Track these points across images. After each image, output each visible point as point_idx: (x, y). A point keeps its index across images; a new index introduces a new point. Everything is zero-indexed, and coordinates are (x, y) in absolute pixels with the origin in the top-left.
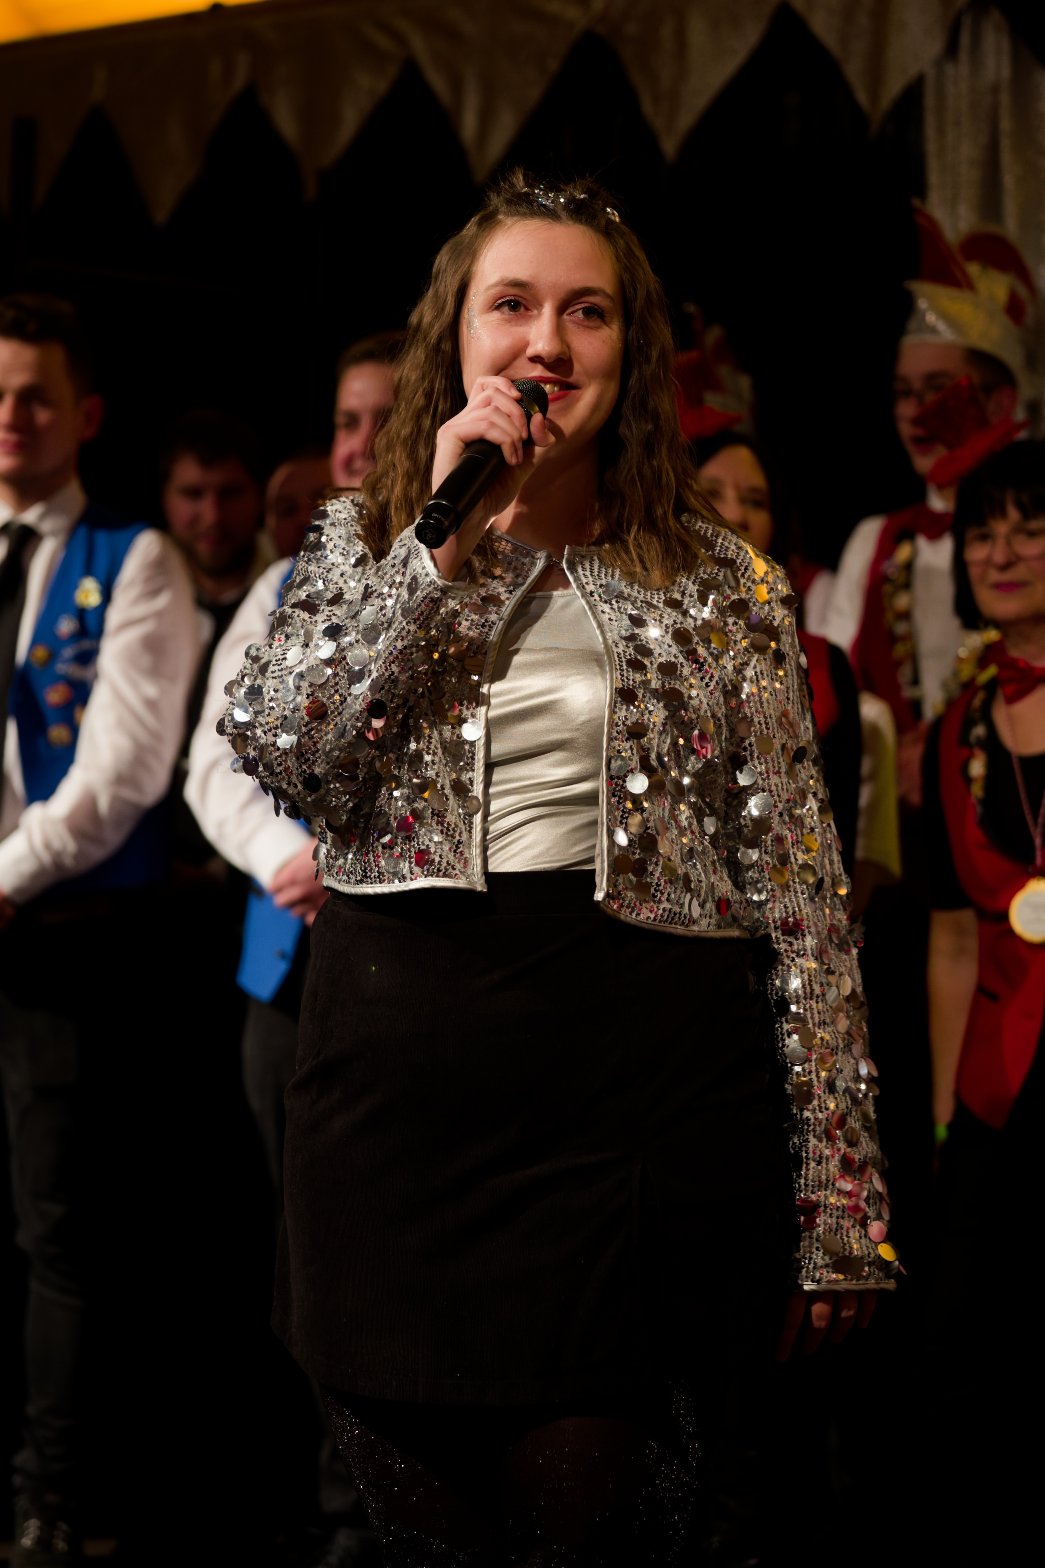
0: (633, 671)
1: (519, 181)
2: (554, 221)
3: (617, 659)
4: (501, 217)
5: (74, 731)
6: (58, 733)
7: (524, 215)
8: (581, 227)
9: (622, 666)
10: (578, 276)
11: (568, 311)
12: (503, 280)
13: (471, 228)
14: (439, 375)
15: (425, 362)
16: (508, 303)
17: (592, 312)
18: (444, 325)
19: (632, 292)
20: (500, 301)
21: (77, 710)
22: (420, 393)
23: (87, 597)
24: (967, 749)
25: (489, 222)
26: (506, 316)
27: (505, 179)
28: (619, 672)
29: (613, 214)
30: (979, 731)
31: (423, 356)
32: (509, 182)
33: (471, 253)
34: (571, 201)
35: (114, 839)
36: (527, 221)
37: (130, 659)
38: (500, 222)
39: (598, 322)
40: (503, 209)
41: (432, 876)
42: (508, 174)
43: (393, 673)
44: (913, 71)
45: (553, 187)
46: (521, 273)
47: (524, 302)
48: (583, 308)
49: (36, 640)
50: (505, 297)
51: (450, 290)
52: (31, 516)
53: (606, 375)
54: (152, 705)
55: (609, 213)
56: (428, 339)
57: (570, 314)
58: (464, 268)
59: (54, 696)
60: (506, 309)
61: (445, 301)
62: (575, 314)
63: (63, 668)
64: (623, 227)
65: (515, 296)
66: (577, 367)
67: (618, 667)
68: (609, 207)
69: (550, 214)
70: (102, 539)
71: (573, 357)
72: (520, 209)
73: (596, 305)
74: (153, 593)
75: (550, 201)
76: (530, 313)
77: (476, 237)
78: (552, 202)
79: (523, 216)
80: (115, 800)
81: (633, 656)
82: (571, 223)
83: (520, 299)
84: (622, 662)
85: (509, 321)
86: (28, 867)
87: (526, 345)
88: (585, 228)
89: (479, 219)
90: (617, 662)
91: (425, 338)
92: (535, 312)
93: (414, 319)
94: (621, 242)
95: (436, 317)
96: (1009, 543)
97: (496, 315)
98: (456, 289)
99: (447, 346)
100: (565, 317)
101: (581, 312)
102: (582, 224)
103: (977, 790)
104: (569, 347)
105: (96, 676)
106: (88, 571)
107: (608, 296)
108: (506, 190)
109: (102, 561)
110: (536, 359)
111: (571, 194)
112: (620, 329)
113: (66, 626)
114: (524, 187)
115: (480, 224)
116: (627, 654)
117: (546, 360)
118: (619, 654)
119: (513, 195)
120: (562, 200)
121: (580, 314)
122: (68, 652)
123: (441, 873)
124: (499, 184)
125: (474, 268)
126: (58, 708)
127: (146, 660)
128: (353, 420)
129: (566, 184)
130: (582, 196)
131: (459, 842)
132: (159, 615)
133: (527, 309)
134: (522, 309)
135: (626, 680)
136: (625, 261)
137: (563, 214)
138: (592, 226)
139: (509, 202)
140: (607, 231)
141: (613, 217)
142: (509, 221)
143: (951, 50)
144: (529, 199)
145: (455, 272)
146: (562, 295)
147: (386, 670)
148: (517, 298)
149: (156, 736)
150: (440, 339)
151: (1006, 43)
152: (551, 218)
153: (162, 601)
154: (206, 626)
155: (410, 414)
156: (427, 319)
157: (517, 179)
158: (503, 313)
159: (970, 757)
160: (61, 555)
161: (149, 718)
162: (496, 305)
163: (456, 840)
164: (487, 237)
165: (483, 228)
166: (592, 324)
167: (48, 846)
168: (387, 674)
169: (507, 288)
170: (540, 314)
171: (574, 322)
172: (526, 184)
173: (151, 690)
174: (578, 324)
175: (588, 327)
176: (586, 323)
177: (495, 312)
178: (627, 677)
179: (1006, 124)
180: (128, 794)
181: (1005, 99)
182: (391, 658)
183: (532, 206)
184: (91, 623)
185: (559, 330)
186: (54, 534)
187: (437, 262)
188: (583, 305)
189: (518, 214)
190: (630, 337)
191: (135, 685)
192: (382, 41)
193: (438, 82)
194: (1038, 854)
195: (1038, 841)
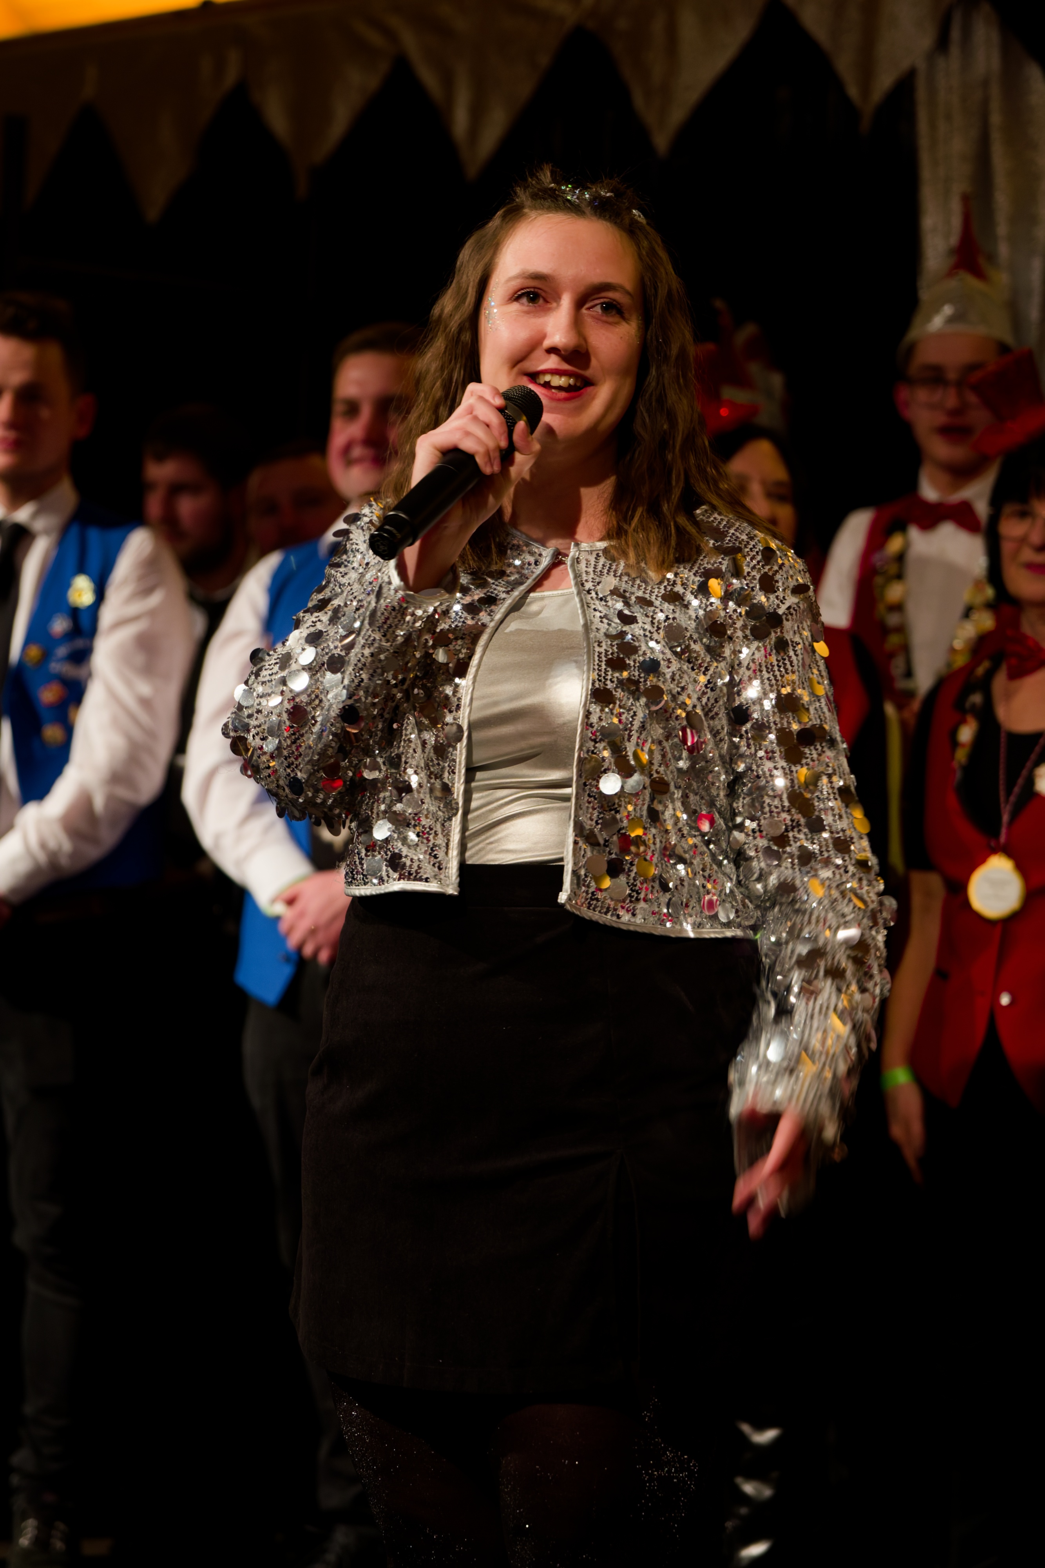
0: (612, 671)
1: (546, 177)
2: (578, 215)
3: (596, 658)
4: (526, 210)
5: (69, 730)
6: (52, 733)
7: (549, 209)
8: (604, 222)
9: (600, 666)
10: (598, 271)
11: (587, 306)
12: (524, 273)
13: (496, 221)
14: (458, 366)
15: (445, 352)
16: (527, 294)
17: (612, 309)
18: (466, 315)
19: (653, 290)
20: (519, 293)
21: (71, 710)
22: (438, 384)
23: (80, 595)
24: (961, 715)
25: (514, 214)
26: (525, 308)
27: (533, 175)
28: (597, 672)
29: (640, 216)
30: (976, 698)
31: (443, 348)
32: (537, 178)
33: (495, 246)
34: (596, 198)
35: (109, 837)
36: (551, 215)
37: (124, 658)
38: (524, 215)
39: (616, 319)
40: (528, 202)
41: (404, 879)
42: (536, 170)
43: (362, 680)
45: (580, 184)
46: (542, 266)
47: (543, 294)
48: (602, 304)
49: (28, 640)
50: (525, 288)
51: (472, 280)
52: (23, 515)
53: (623, 372)
54: (145, 703)
55: (635, 215)
56: (448, 330)
57: (589, 309)
58: (486, 259)
59: (48, 695)
60: (524, 300)
61: (467, 292)
62: (595, 309)
63: (57, 667)
64: (648, 228)
65: (534, 288)
66: (594, 362)
67: (596, 667)
68: (635, 209)
69: (574, 209)
70: (94, 535)
71: (590, 350)
72: (547, 204)
73: (614, 300)
74: (147, 592)
75: (575, 197)
76: (549, 306)
77: (500, 228)
78: (578, 198)
79: (547, 209)
80: (110, 799)
81: (616, 655)
82: (594, 218)
83: (539, 291)
84: (601, 661)
85: (527, 313)
86: (23, 867)
87: (544, 337)
88: (608, 224)
89: (504, 212)
90: (597, 662)
91: (446, 328)
92: (554, 305)
93: (436, 311)
94: (645, 243)
95: (457, 308)
97: (515, 306)
98: (477, 281)
99: (466, 337)
100: (584, 311)
101: (599, 307)
102: (606, 220)
103: (961, 755)
104: (585, 340)
105: (90, 675)
106: (81, 569)
107: (628, 293)
108: (532, 184)
109: (94, 559)
110: (552, 350)
111: (596, 191)
112: (639, 328)
113: (59, 625)
114: (551, 183)
115: (504, 217)
116: (609, 653)
117: (563, 353)
118: (600, 653)
119: (539, 190)
120: (587, 196)
121: (598, 309)
122: (62, 651)
123: (412, 877)
124: (526, 180)
125: (497, 260)
126: (53, 707)
127: (140, 659)
128: (352, 409)
129: (593, 183)
130: (608, 195)
131: (434, 845)
132: (152, 613)
133: (546, 301)
134: (541, 301)
135: (603, 680)
136: (648, 260)
137: (588, 210)
138: (615, 223)
139: (534, 196)
140: (631, 230)
141: (639, 219)
142: (533, 214)
143: (942, 43)
144: (555, 193)
145: (478, 262)
146: (582, 289)
147: (356, 677)
148: (536, 290)
149: (151, 734)
150: (461, 329)
151: (995, 36)
152: (575, 213)
153: (155, 599)
154: (199, 622)
155: (429, 404)
156: (448, 309)
157: (545, 175)
158: (523, 304)
159: (962, 722)
160: (54, 554)
161: (144, 717)
162: (516, 297)
163: (431, 844)
164: (510, 228)
165: (507, 220)
166: (611, 319)
167: (43, 846)
168: (356, 681)
169: (528, 280)
170: (559, 305)
171: (593, 317)
172: (553, 180)
173: (145, 688)
174: (596, 319)
175: (610, 323)
176: (604, 318)
177: (515, 303)
178: (604, 677)
179: (996, 119)
180: (123, 792)
181: (995, 92)
182: (360, 665)
183: (557, 200)
184: (85, 622)
185: (577, 323)
186: (47, 532)
187: (461, 256)
188: (602, 300)
189: (542, 208)
190: (649, 337)
191: (129, 684)
192: (375, 38)
193: (429, 78)
194: (1004, 831)
195: (1005, 818)
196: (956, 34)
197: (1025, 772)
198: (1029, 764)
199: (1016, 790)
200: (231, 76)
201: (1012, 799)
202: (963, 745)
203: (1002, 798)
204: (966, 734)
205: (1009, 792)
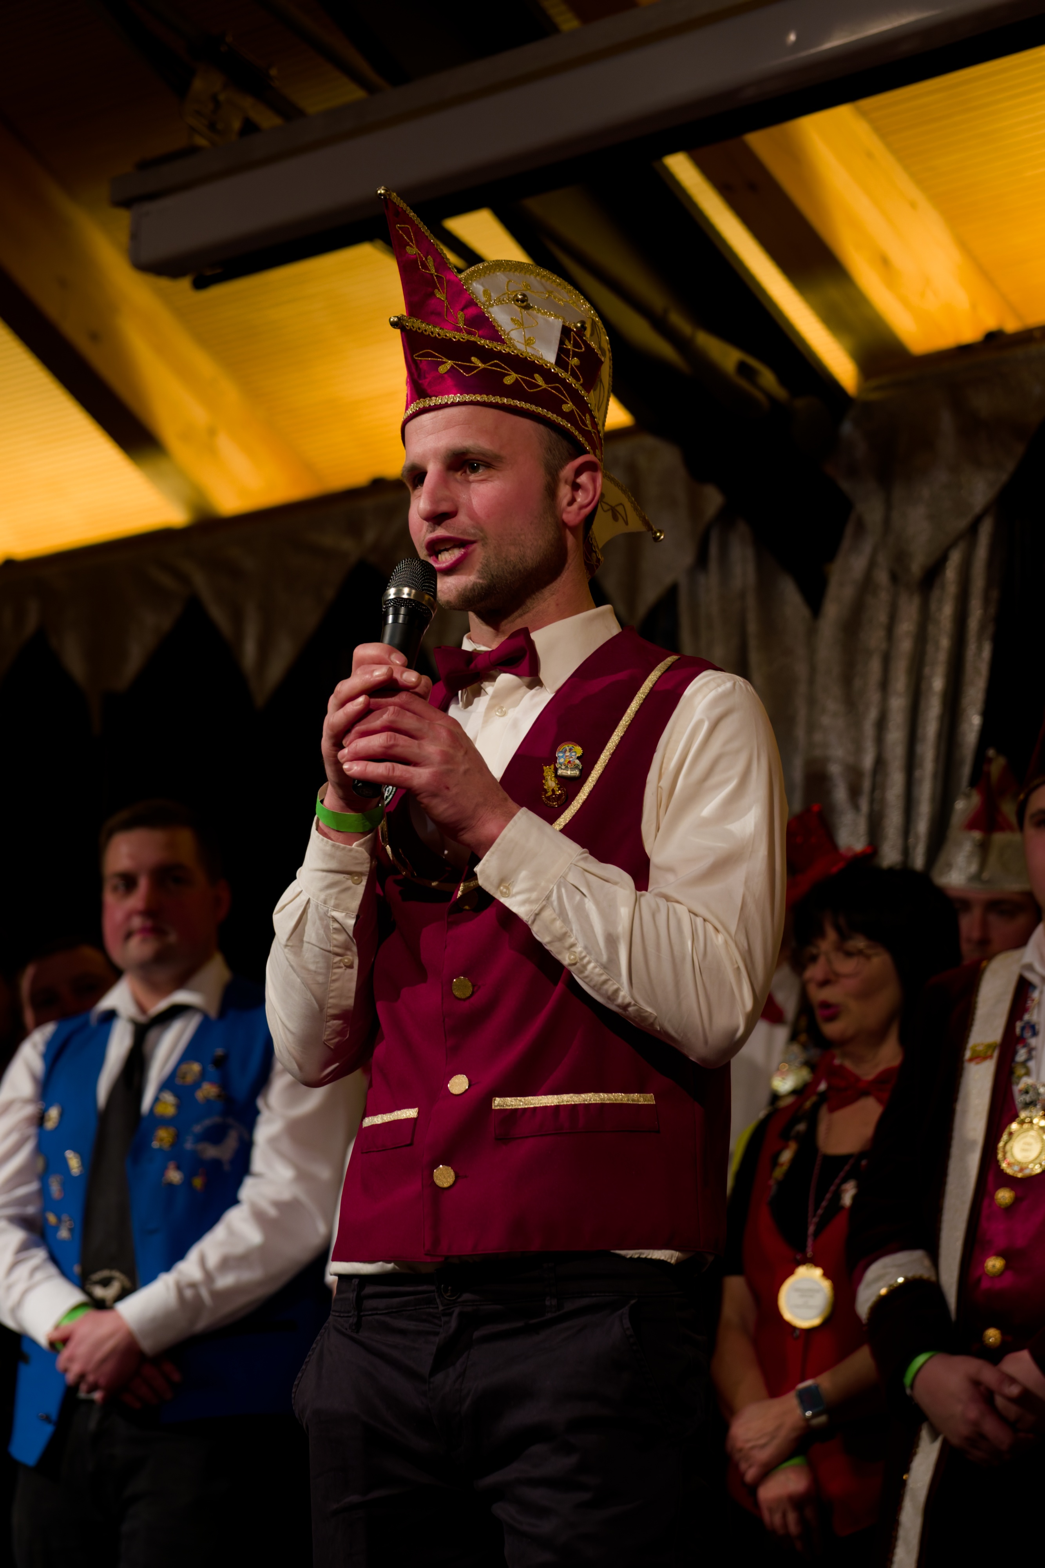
30: (801, 1127)
44: (668, 580)
96: (829, 962)
103: (779, 1173)
143: (701, 560)
151: (750, 553)
159: (785, 1147)
179: (752, 627)
181: (751, 601)
192: (166, 580)
193: (218, 614)
194: (810, 1242)
195: (811, 1229)
196: (714, 550)
197: (833, 1188)
198: (837, 1181)
199: (824, 1204)
200: (32, 622)
201: (820, 1212)
202: (782, 1165)
203: (810, 1213)
204: (786, 1156)
205: (817, 1207)
